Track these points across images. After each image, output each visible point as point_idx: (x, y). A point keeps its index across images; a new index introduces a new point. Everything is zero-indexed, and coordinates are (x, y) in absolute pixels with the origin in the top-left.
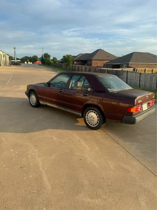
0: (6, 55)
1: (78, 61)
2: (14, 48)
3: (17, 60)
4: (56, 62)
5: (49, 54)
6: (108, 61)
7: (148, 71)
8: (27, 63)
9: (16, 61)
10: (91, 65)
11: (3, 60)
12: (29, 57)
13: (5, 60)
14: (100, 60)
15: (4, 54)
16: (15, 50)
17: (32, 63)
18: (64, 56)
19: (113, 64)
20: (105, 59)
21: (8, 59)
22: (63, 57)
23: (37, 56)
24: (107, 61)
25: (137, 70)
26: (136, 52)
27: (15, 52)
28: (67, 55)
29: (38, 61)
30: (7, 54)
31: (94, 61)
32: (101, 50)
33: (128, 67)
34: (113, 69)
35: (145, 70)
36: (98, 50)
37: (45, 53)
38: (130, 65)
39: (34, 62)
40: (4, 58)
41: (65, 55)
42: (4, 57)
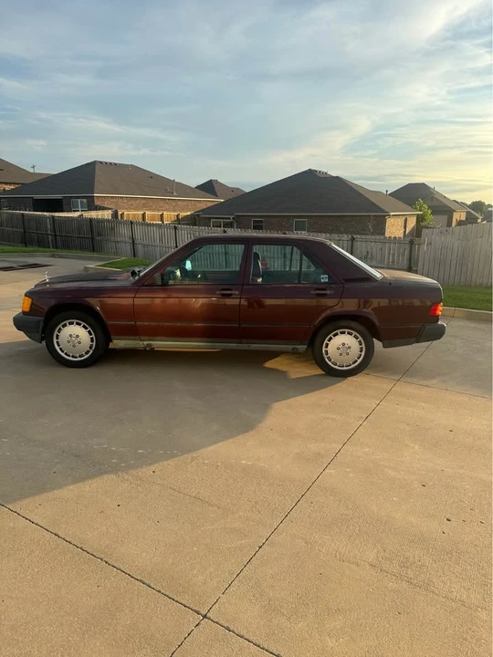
6: (13, 187)
7: (153, 218)
19: (37, 197)
25: (122, 215)
26: (101, 163)
33: (92, 206)
35: (144, 215)
38: (97, 202)
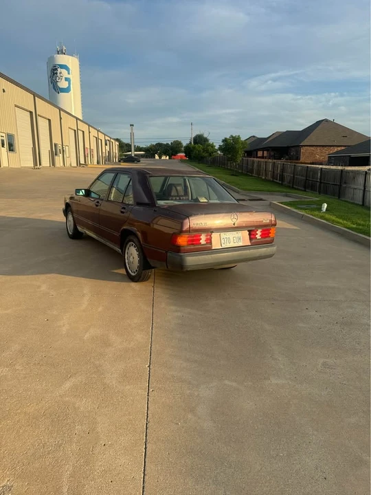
0: (112, 140)
1: (268, 150)
2: (131, 125)
3: (136, 151)
4: (213, 153)
5: (205, 136)
6: (343, 148)
8: (160, 157)
9: (133, 153)
10: (298, 158)
11: (104, 151)
12: (165, 143)
13: (109, 152)
14: (323, 146)
15: (107, 138)
16: (132, 129)
17: (169, 158)
18: (226, 138)
19: (353, 155)
20: (335, 144)
21: (116, 150)
22: (223, 141)
23: (182, 142)
24: (339, 149)
27: (132, 134)
28: (232, 136)
29: (182, 152)
30: (114, 139)
31: (306, 148)
32: (326, 121)
34: (344, 167)
36: (319, 123)
37: (198, 133)
39: (172, 155)
40: (108, 148)
41: (228, 137)
42: (106, 144)
